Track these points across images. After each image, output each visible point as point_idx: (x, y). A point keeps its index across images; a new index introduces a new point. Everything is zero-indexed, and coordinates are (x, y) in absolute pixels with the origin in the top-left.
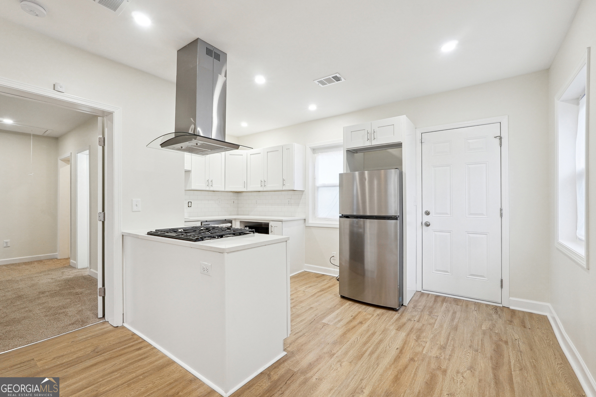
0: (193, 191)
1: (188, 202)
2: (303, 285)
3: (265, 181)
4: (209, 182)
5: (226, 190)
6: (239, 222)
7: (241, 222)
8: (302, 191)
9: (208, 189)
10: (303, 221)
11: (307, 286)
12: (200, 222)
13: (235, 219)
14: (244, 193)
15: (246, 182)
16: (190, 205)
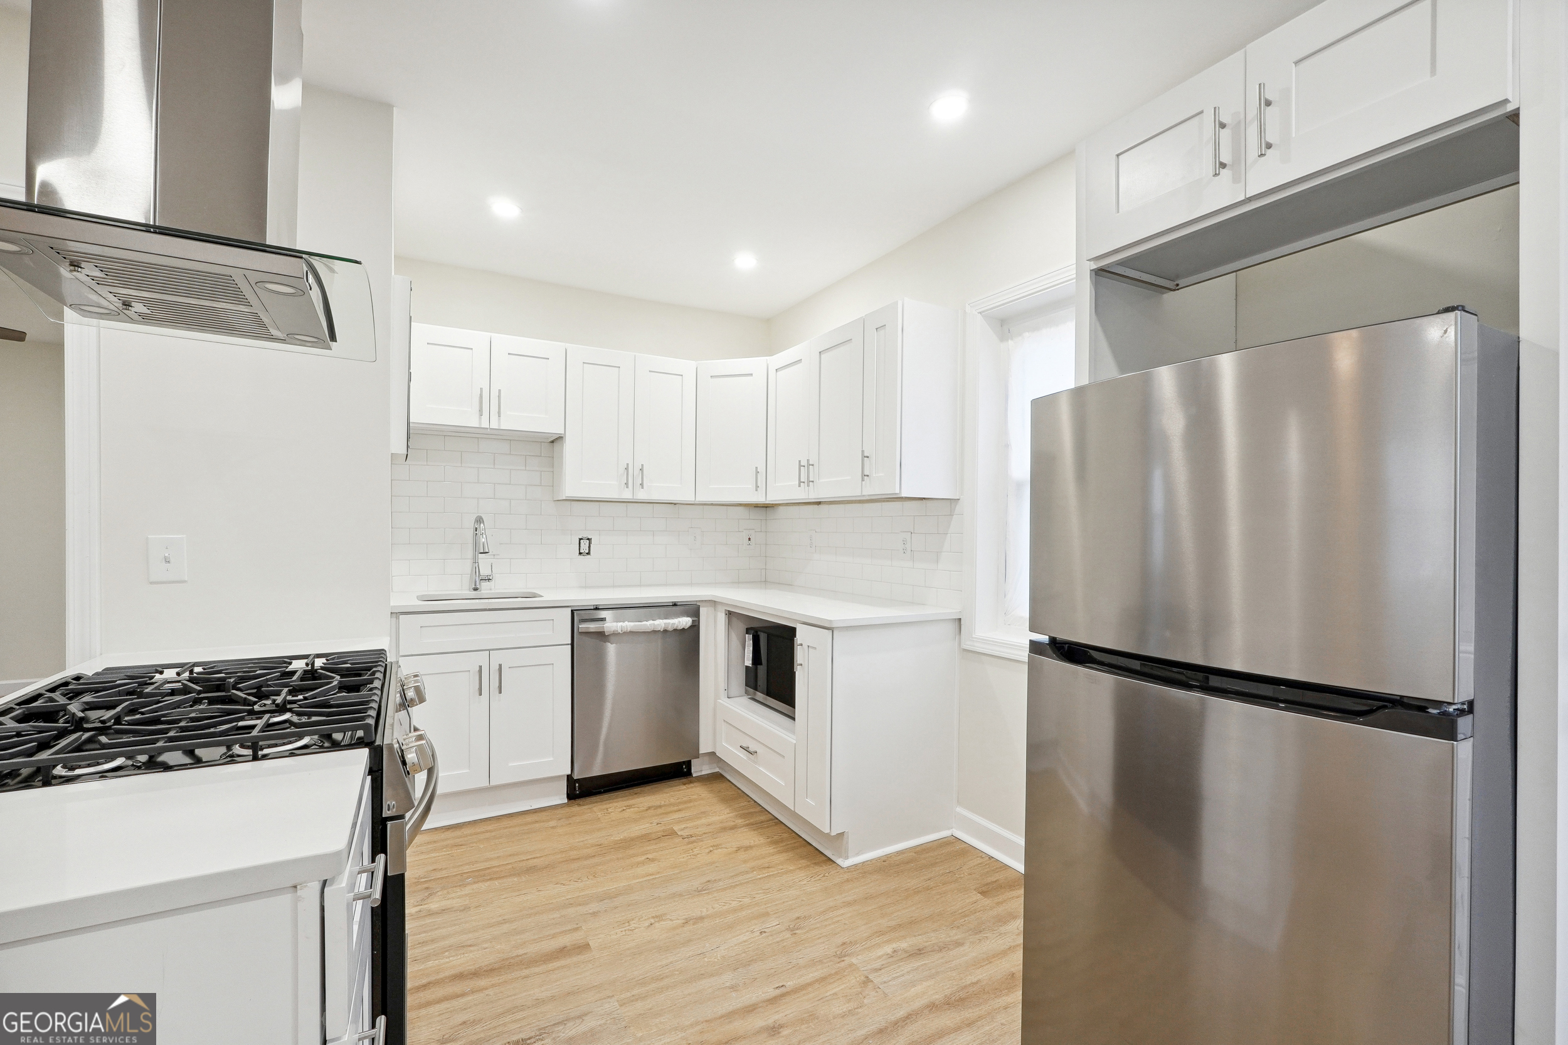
0: (598, 503)
1: (580, 539)
2: (893, 929)
3: (809, 465)
4: (633, 474)
5: (701, 498)
6: (724, 614)
7: (730, 614)
8: (953, 502)
9: (627, 495)
10: (951, 628)
11: (904, 945)
12: (569, 610)
13: (713, 603)
14: (781, 508)
15: (762, 469)
16: (585, 548)
